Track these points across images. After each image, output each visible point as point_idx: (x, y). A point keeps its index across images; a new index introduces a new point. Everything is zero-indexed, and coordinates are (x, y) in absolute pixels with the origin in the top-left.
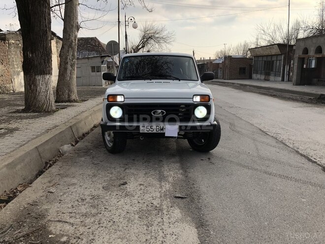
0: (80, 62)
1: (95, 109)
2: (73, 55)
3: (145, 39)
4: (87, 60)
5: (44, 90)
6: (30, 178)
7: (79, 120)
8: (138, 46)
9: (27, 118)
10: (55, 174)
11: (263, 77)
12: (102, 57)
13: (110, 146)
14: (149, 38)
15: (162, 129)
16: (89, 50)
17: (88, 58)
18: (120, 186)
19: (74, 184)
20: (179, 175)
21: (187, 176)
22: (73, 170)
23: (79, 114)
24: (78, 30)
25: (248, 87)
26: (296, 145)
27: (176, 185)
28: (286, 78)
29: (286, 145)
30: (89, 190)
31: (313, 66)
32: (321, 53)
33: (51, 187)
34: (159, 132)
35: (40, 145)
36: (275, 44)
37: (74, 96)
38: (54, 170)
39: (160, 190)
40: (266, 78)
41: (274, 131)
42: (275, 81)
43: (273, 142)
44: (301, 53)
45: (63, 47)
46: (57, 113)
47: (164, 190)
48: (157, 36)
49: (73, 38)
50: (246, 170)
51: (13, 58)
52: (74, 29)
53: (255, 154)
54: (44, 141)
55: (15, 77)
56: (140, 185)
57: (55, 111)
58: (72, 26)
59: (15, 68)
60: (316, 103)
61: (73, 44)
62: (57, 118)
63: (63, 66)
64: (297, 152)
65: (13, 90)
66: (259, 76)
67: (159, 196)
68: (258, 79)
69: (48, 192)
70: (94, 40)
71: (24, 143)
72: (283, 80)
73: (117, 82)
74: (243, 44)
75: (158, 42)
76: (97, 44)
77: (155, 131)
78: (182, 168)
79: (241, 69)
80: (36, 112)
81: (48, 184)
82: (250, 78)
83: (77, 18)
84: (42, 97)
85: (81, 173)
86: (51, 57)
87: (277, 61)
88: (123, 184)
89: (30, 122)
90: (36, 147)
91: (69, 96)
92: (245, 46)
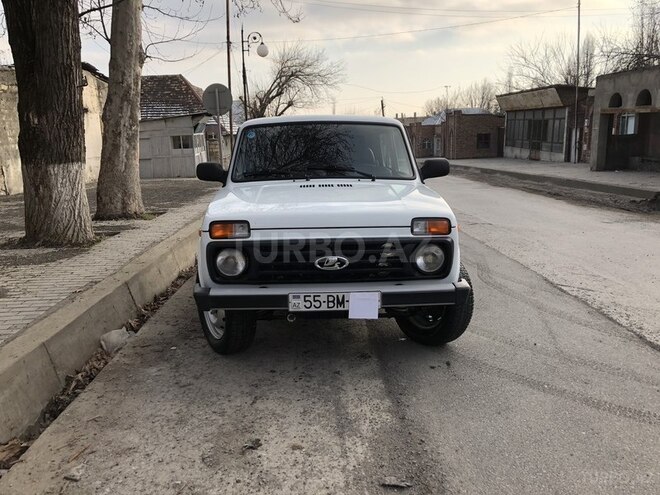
0: (149, 127)
1: (182, 235)
2: (132, 117)
3: (284, 79)
4: (163, 123)
5: (68, 198)
6: (26, 423)
7: (145, 266)
8: (270, 92)
9: (28, 261)
10: (85, 419)
11: (526, 153)
12: (194, 117)
13: (216, 336)
14: (292, 75)
15: (342, 302)
16: (167, 102)
17: (165, 119)
18: (243, 453)
19: (131, 450)
20: (384, 415)
21: (404, 418)
22: (130, 403)
23: (146, 250)
24: (142, 62)
25: (498, 175)
26: (635, 319)
27: (380, 445)
28: (574, 155)
29: (611, 319)
30: (167, 467)
31: (631, 130)
32: (650, 104)
33: (74, 463)
34: (335, 309)
35: (52, 338)
36: (551, 87)
37: (136, 205)
38: (83, 405)
39: (343, 463)
40: (533, 155)
41: (577, 284)
42: (552, 162)
43: (582, 314)
44: (606, 105)
45: (109, 100)
46: (96, 247)
47: (353, 462)
48: (308, 70)
49: (131, 81)
50: (541, 396)
51: (4, 122)
52: (133, 62)
53: (551, 348)
54: (63, 326)
55: (9, 162)
56: (295, 448)
57: (93, 243)
58: (130, 54)
59: (8, 144)
60: (648, 213)
61: (133, 92)
62: (98, 259)
63: (110, 141)
64: (641, 338)
65: (6, 191)
66: (517, 151)
67: (342, 484)
68: (516, 158)
69: (66, 478)
70: (178, 80)
71: (15, 332)
72: (568, 159)
73: (230, 184)
74: (480, 86)
75: (311, 84)
76: (183, 88)
77: (324, 308)
78: (390, 393)
79: (480, 137)
80: (52, 246)
81: (67, 453)
82: (500, 155)
83: (138, 38)
84: (62, 212)
85: (149, 412)
86: (83, 124)
87: (554, 119)
88: (251, 448)
89: (36, 273)
90: (44, 344)
91: (125, 205)
92: (484, 88)
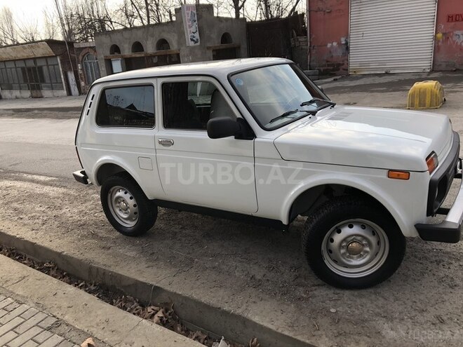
11: (27, 94)
28: (74, 90)
32: (143, 51)
36: (42, 41)
40: (34, 95)
42: (55, 97)
44: (108, 53)
66: (16, 93)
68: (17, 98)
72: (69, 93)
87: (48, 66)
